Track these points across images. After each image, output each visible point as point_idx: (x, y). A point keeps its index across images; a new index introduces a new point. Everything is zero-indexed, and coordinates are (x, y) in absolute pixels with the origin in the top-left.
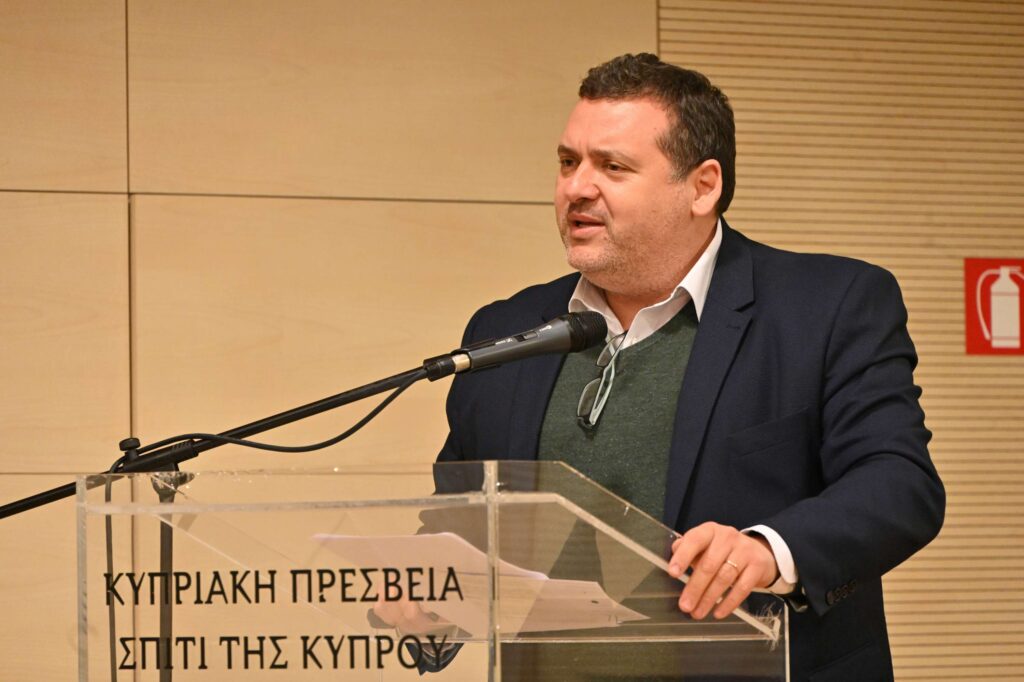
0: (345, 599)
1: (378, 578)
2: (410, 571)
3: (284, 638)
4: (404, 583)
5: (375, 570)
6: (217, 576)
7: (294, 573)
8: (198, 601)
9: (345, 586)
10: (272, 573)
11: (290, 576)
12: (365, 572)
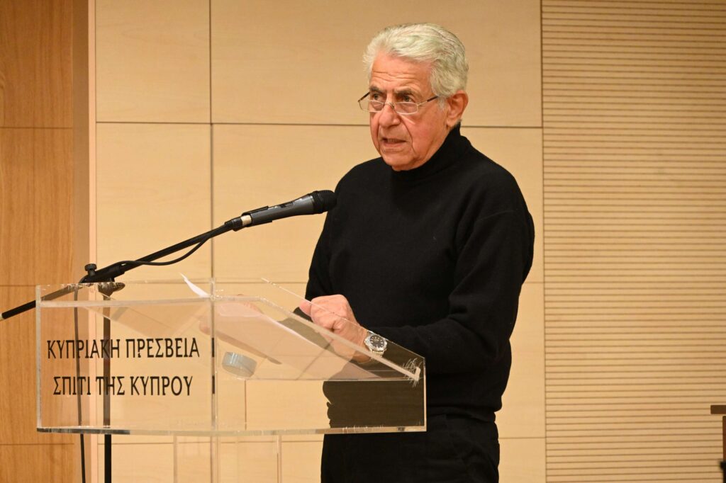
0: (149, 356)
1: (162, 344)
2: (177, 340)
3: (123, 377)
4: (174, 347)
5: (162, 339)
6: (95, 341)
7: (128, 341)
8: (87, 357)
9: (149, 348)
10: (118, 341)
11: (126, 342)
12: (157, 340)
